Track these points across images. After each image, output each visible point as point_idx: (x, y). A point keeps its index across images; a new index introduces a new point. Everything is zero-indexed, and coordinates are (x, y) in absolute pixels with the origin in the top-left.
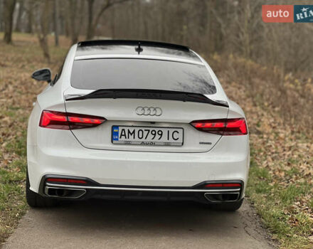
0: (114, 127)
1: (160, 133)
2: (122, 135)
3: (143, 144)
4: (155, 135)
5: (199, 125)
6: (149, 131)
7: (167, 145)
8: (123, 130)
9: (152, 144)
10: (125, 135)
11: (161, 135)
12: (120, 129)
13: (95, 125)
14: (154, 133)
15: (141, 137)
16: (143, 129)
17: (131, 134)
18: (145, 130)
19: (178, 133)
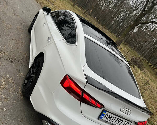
0: (104, 111)
4: (119, 122)
6: (118, 119)
8: (108, 114)
11: (122, 122)
15: (113, 121)
16: (116, 117)
17: (110, 118)
18: (117, 118)
19: (129, 124)
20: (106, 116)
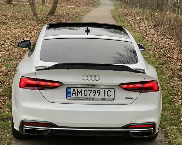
0: (68, 88)
1: (99, 92)
2: (73, 94)
3: (87, 99)
4: (95, 93)
5: (125, 86)
6: (91, 90)
7: (104, 99)
8: (74, 90)
9: (93, 99)
10: (75, 94)
12: (72, 89)
13: (55, 87)
14: (94, 92)
15: (86, 94)
16: (87, 89)
17: (79, 93)
18: (89, 90)
19: (111, 91)
20: (74, 93)
